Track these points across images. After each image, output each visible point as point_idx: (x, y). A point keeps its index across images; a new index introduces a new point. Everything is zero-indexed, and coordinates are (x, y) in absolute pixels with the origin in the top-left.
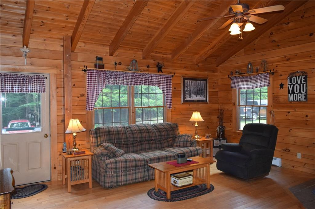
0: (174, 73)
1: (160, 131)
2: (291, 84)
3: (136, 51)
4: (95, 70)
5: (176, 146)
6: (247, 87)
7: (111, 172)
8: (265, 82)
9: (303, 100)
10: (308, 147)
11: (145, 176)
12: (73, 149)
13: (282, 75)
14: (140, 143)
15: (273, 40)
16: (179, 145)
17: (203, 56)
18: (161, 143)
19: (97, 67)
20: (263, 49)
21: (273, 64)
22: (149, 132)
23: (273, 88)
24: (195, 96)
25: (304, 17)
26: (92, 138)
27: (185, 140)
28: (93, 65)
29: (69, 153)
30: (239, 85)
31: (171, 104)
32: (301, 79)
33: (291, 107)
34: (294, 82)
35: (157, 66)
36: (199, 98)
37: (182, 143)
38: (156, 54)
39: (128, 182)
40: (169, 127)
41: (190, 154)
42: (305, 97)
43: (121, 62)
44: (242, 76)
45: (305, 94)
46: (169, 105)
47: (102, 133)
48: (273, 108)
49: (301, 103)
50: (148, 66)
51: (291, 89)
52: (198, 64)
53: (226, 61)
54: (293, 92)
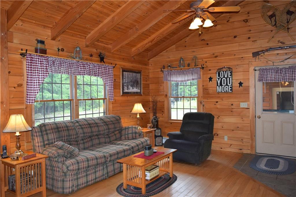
0: (116, 64)
1: (107, 125)
2: (219, 77)
3: (79, 38)
4: (36, 55)
5: (125, 139)
6: (179, 80)
7: (72, 175)
8: (196, 76)
9: (230, 91)
10: (233, 130)
11: (104, 174)
12: (17, 152)
13: (211, 69)
14: (90, 139)
15: (203, 39)
16: (128, 138)
17: (140, 49)
18: (109, 137)
19: (39, 52)
20: (193, 46)
21: (203, 60)
22: (98, 126)
23: (203, 81)
24: (132, 88)
25: (229, 22)
26: (37, 136)
27: (134, 132)
28: (34, 49)
29: (15, 158)
30: (171, 78)
31: (113, 96)
32: (228, 74)
33: (219, 97)
34: (222, 76)
35: (99, 56)
36: (135, 90)
37: (130, 136)
38: (98, 42)
39: (88, 183)
40: (114, 119)
41: (142, 145)
42: (231, 89)
43: (64, 49)
44: (175, 70)
45: (231, 86)
46: (110, 97)
47: (50, 130)
48: (203, 99)
49: (227, 94)
50: (91, 56)
51: (219, 82)
52: (134, 57)
53: (157, 55)
54: (221, 85)
